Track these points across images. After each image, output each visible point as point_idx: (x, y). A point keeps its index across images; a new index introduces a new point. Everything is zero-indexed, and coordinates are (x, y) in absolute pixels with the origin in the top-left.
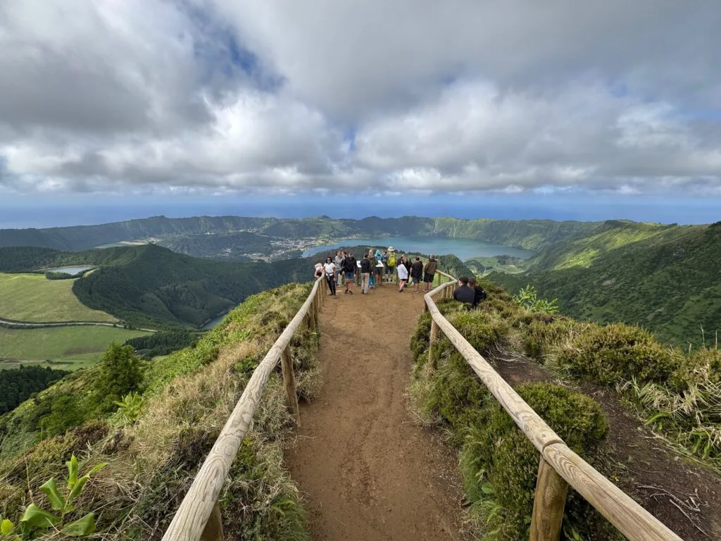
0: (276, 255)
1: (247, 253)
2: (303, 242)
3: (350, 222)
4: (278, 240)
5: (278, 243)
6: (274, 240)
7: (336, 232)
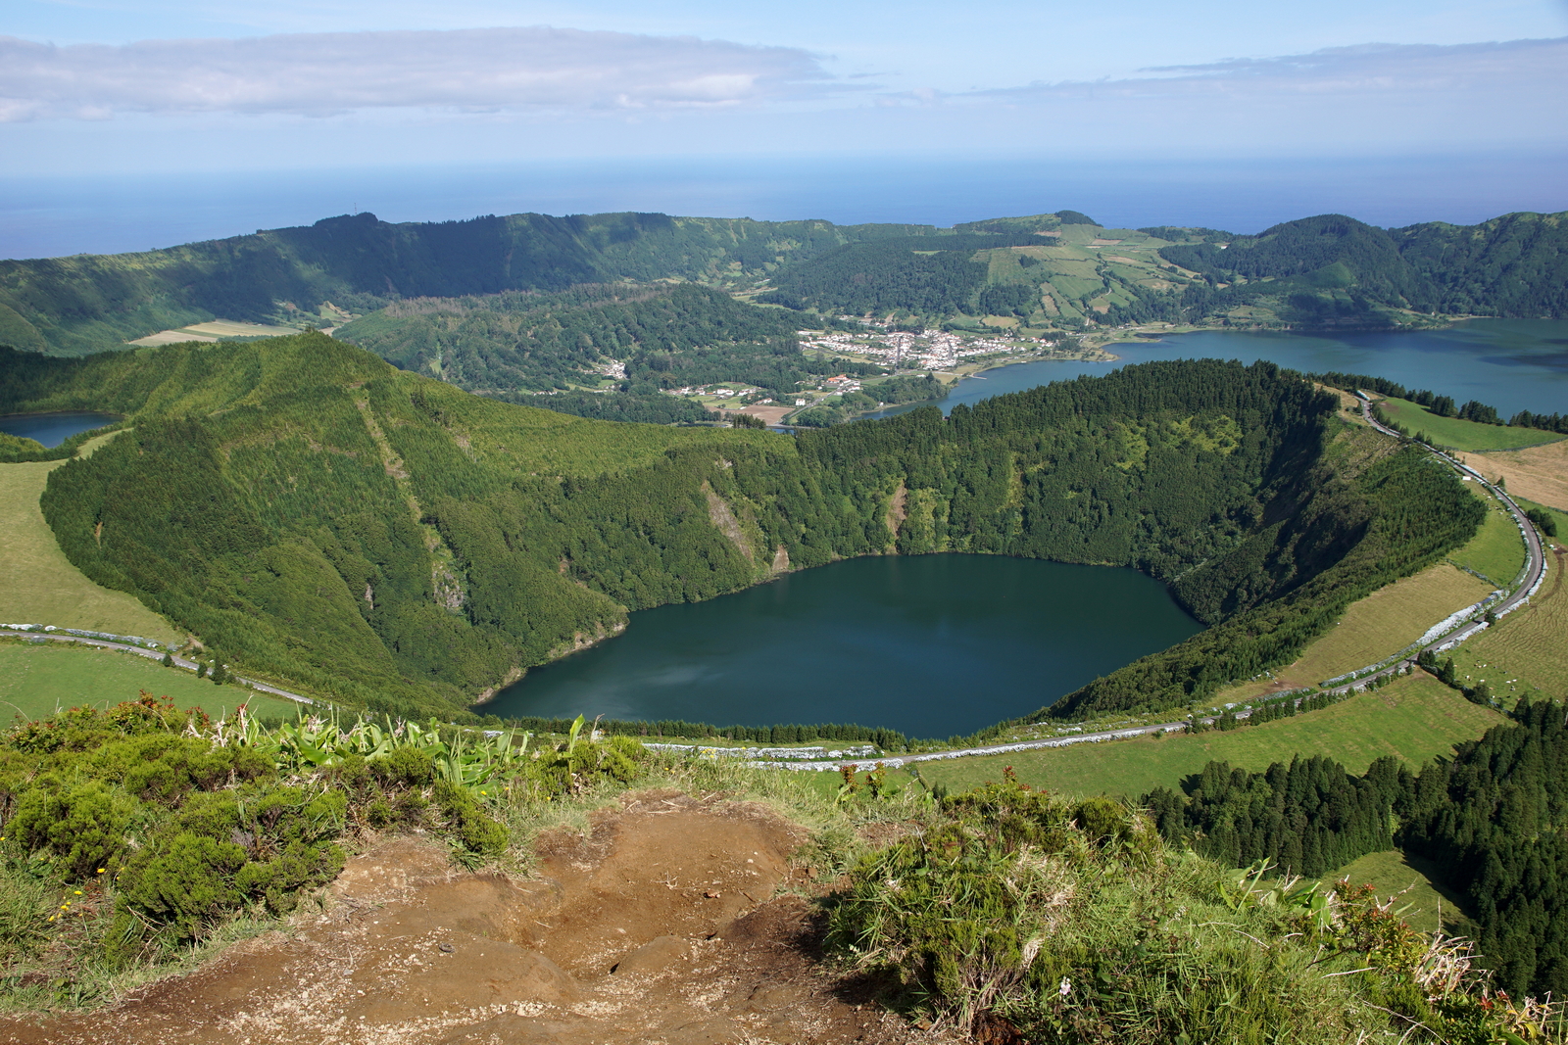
0: (821, 397)
1: (694, 384)
2: (954, 339)
3: (1197, 241)
4: (835, 325)
5: (835, 342)
6: (815, 325)
7: (1121, 297)
